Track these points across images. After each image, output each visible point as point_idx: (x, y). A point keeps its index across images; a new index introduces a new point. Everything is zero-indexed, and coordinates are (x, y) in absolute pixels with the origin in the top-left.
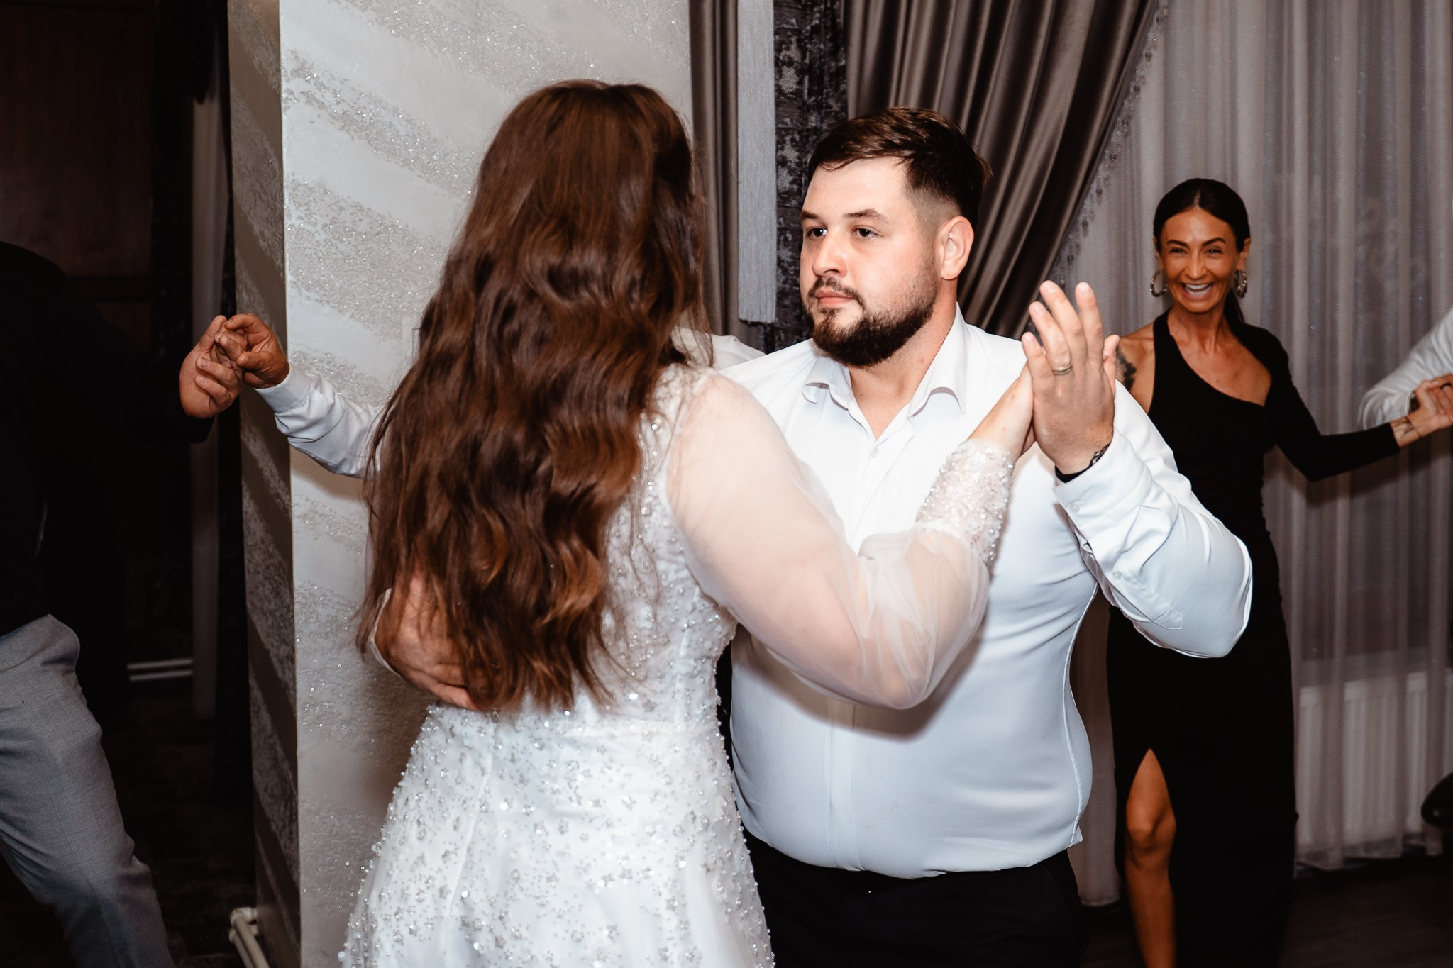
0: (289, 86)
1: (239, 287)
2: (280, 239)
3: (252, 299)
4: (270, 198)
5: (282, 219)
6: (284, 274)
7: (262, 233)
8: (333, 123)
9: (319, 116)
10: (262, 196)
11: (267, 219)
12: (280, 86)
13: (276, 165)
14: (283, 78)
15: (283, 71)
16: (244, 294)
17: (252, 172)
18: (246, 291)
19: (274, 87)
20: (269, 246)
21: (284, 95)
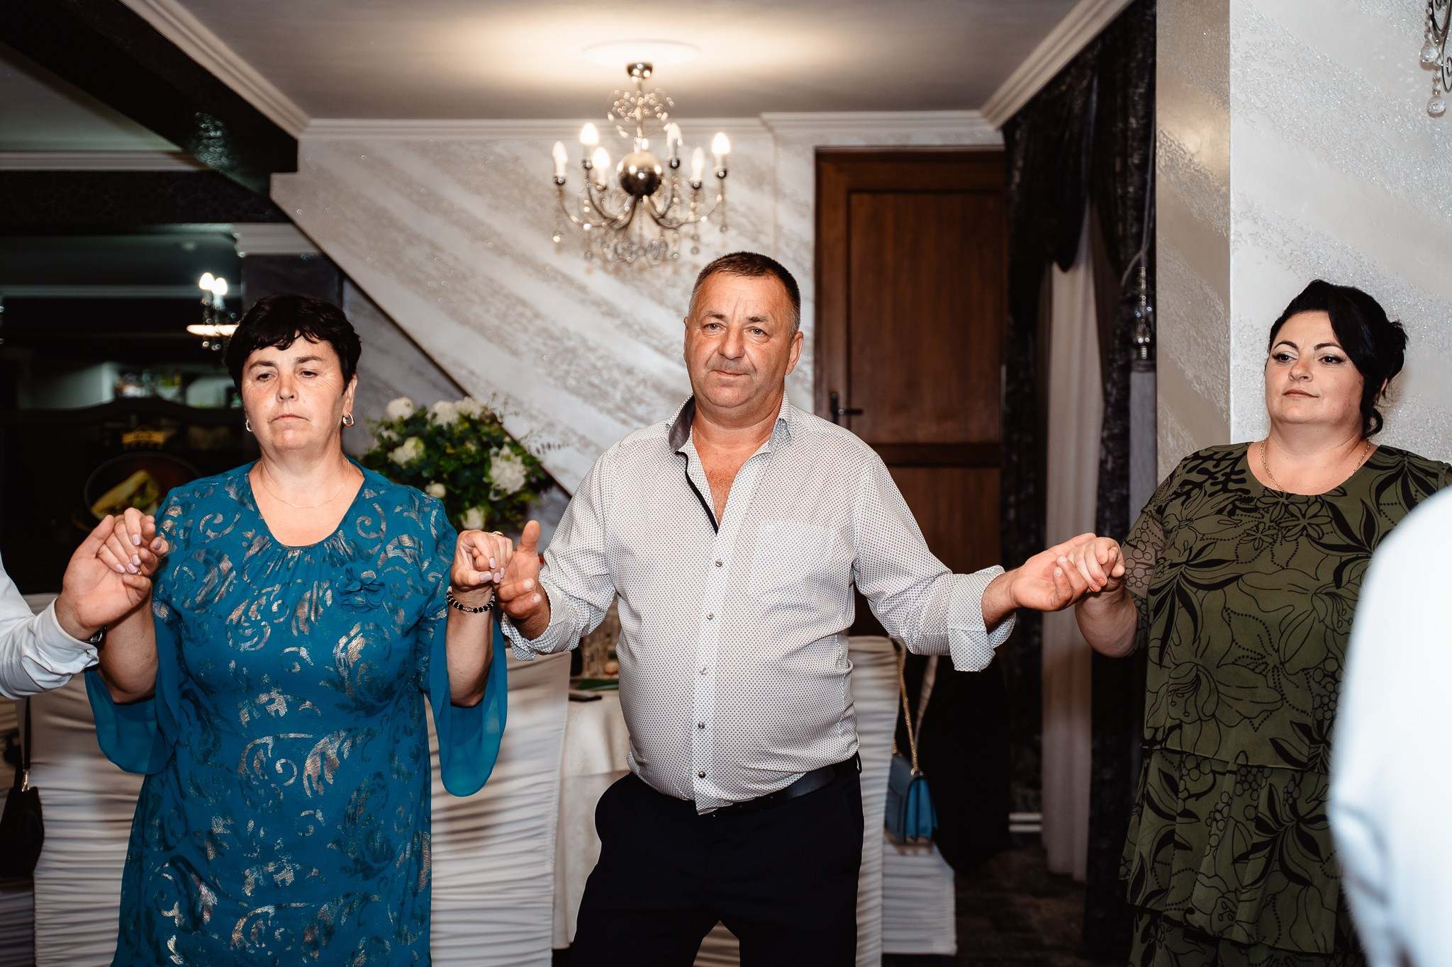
0: (1238, 229)
1: (1162, 431)
2: (1223, 380)
3: (1180, 443)
4: (1210, 341)
5: (1228, 361)
6: (1229, 415)
7: (1197, 378)
8: (1280, 264)
9: (1267, 257)
10: (1199, 340)
11: (1207, 362)
12: (1228, 229)
13: (1220, 308)
14: (1232, 220)
15: (1232, 214)
16: (1170, 439)
17: (1186, 319)
18: (1173, 436)
19: (1220, 231)
20: (1207, 389)
21: (1232, 238)
